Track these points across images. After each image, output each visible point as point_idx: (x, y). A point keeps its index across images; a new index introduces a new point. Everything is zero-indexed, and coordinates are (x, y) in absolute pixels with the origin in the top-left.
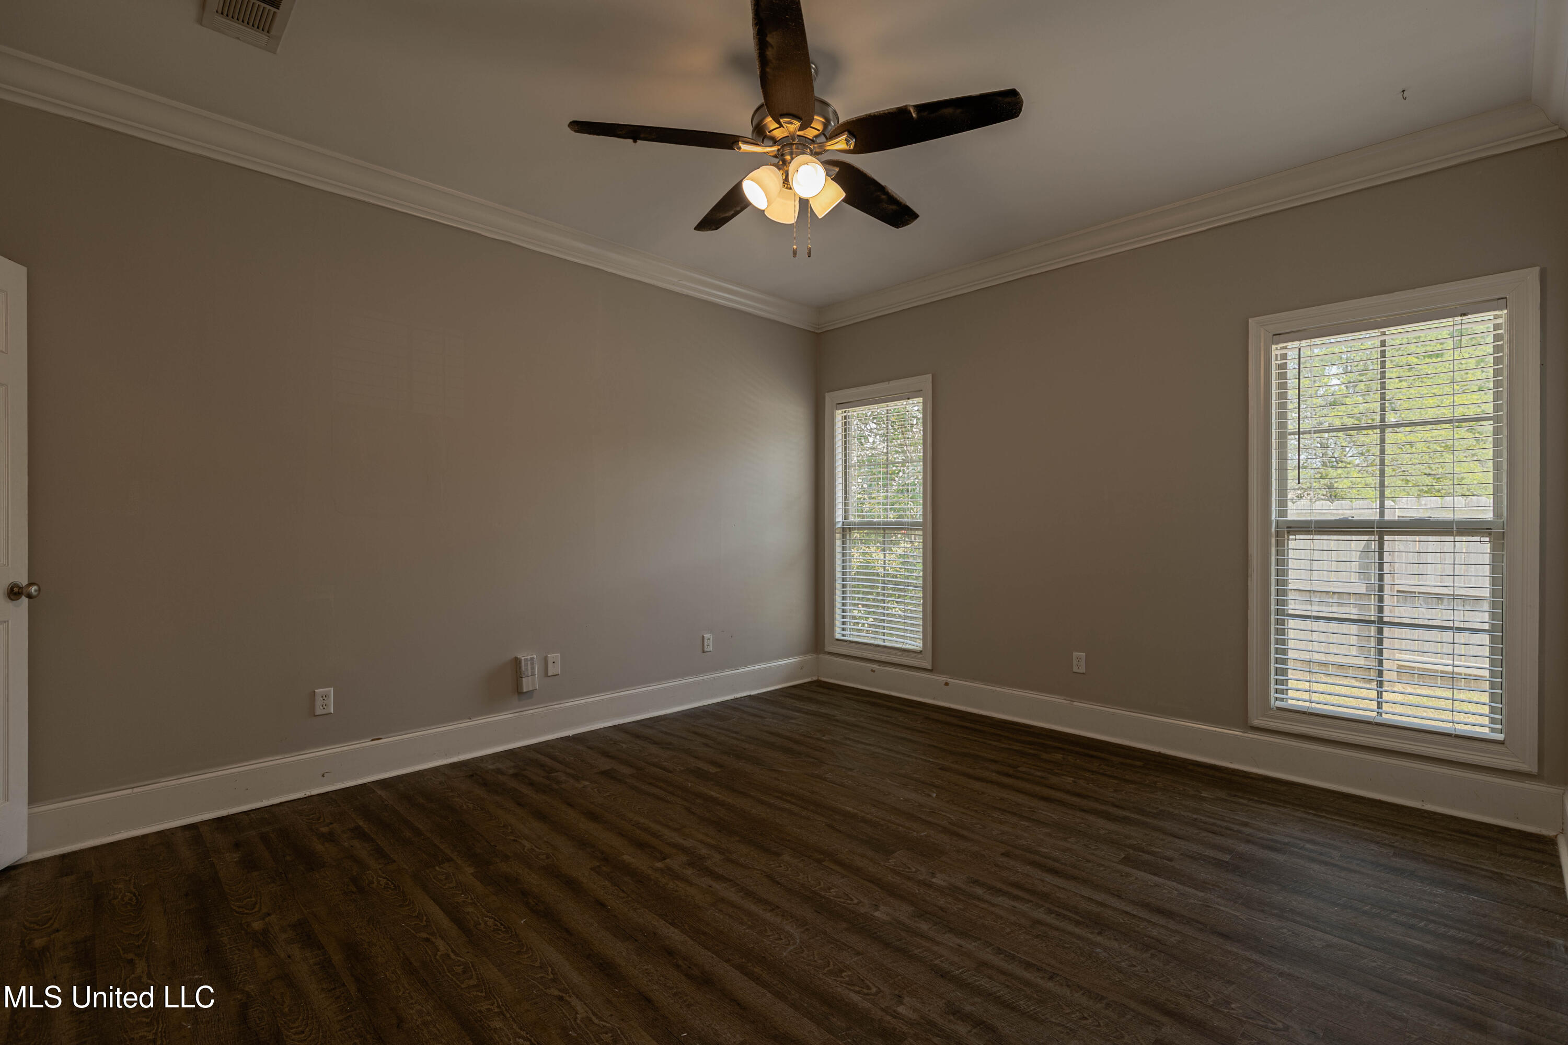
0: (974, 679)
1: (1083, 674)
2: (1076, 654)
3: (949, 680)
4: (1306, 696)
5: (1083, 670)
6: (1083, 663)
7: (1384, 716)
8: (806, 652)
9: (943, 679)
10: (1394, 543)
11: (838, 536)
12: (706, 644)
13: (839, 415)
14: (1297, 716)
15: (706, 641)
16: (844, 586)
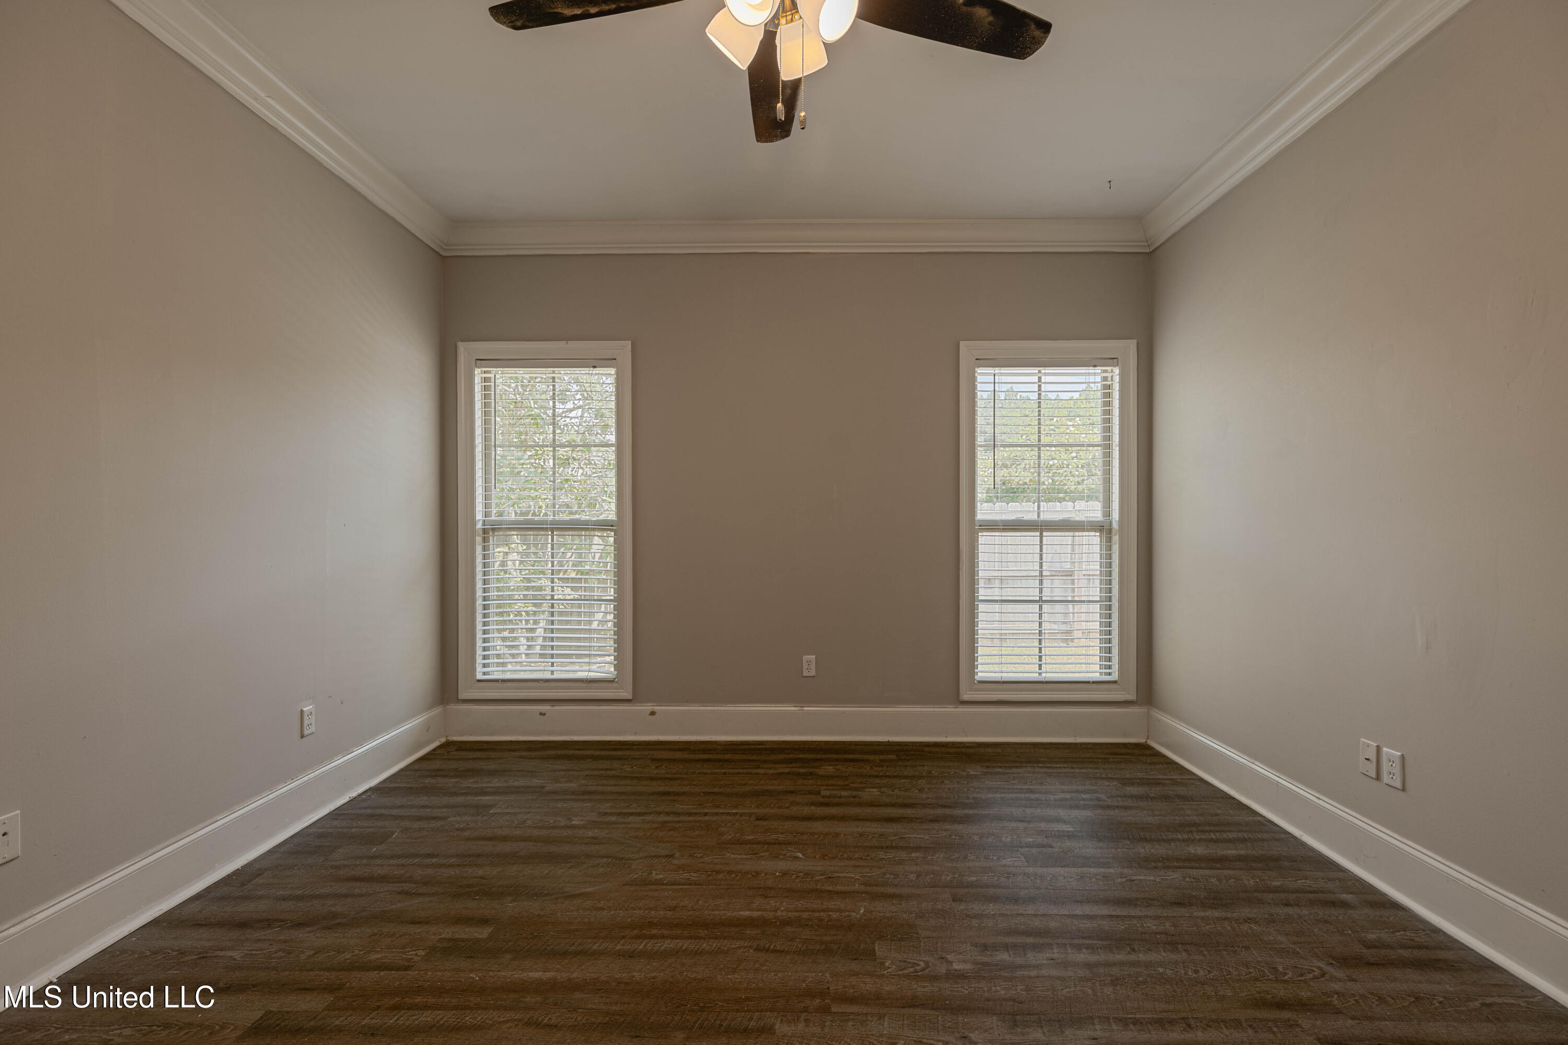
0: (688, 701)
1: (814, 677)
2: (806, 658)
3: (656, 708)
4: (996, 668)
5: (813, 673)
6: (813, 666)
7: (1044, 675)
8: (430, 707)
9: (648, 708)
10: (1050, 538)
11: (479, 539)
12: (306, 722)
13: (478, 374)
14: (994, 686)
15: (306, 718)
16: (485, 607)
